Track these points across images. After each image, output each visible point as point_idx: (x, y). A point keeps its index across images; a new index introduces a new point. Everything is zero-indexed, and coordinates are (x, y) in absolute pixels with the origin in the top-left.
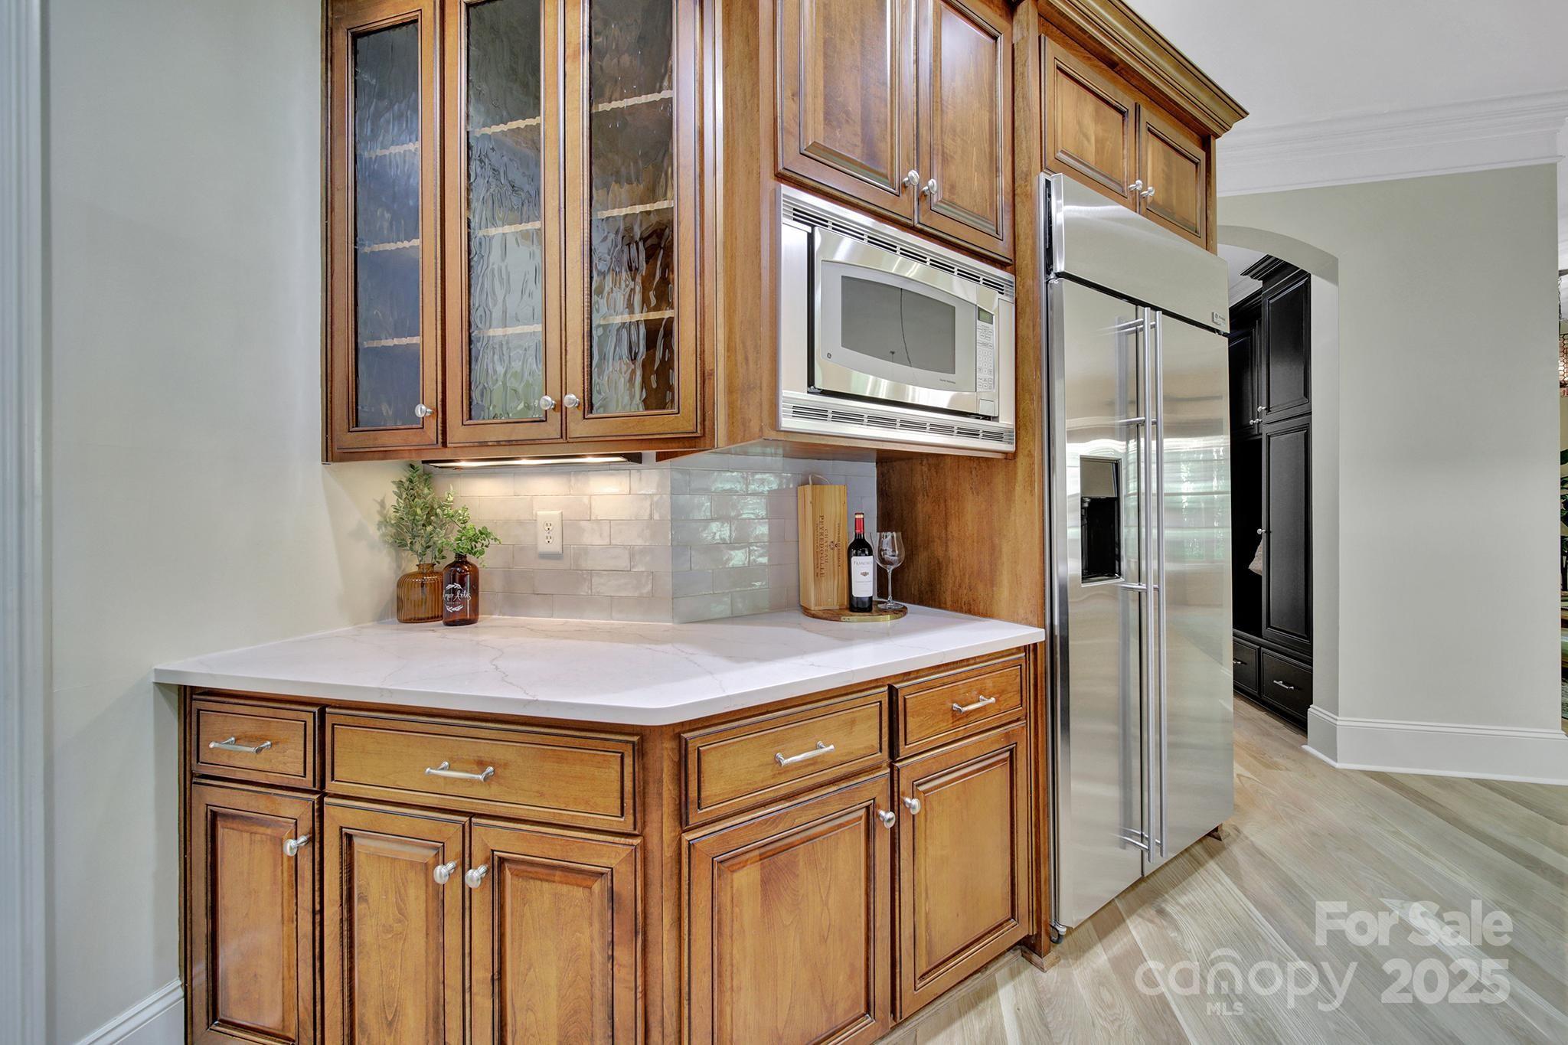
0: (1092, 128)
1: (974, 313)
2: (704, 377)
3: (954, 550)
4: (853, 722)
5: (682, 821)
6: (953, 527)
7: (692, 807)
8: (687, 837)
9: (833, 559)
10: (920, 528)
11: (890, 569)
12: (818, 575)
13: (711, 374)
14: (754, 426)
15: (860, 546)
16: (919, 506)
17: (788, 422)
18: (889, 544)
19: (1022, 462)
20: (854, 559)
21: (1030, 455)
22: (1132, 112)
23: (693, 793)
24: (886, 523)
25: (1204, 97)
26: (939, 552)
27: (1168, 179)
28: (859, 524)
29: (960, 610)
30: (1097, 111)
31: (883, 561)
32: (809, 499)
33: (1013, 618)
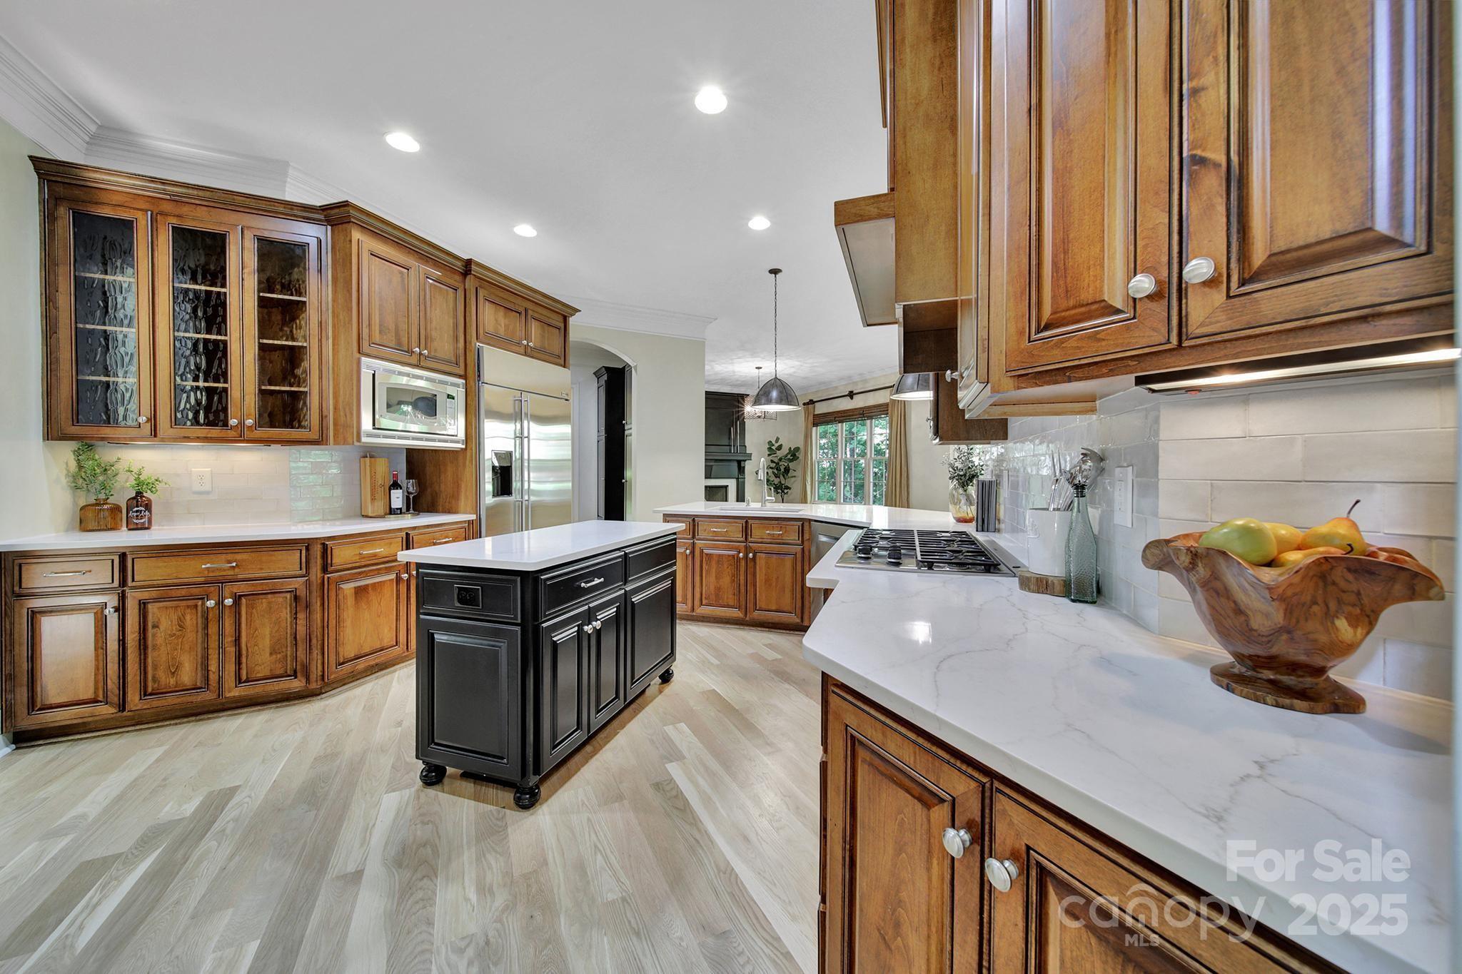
0: (502, 321)
1: (446, 396)
2: (322, 418)
3: (443, 487)
4: (391, 544)
5: (325, 569)
6: (442, 477)
7: (329, 566)
8: (326, 576)
9: (380, 493)
10: (428, 477)
11: (411, 497)
12: (373, 499)
13: (326, 416)
14: (350, 440)
15: (395, 485)
16: (427, 468)
17: (364, 439)
18: (411, 485)
19: (468, 451)
20: (392, 491)
21: (472, 449)
22: (523, 313)
23: (329, 561)
24: (410, 475)
25: (560, 306)
26: (437, 488)
27: (543, 337)
28: (395, 476)
29: (445, 512)
30: (505, 314)
31: (408, 492)
32: (368, 464)
33: (465, 513)
